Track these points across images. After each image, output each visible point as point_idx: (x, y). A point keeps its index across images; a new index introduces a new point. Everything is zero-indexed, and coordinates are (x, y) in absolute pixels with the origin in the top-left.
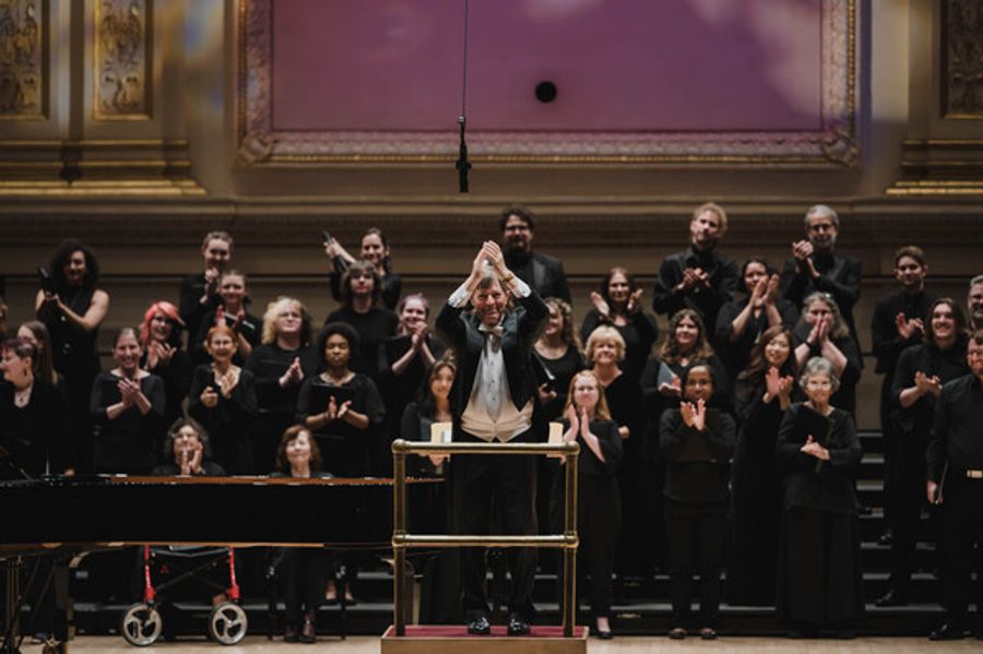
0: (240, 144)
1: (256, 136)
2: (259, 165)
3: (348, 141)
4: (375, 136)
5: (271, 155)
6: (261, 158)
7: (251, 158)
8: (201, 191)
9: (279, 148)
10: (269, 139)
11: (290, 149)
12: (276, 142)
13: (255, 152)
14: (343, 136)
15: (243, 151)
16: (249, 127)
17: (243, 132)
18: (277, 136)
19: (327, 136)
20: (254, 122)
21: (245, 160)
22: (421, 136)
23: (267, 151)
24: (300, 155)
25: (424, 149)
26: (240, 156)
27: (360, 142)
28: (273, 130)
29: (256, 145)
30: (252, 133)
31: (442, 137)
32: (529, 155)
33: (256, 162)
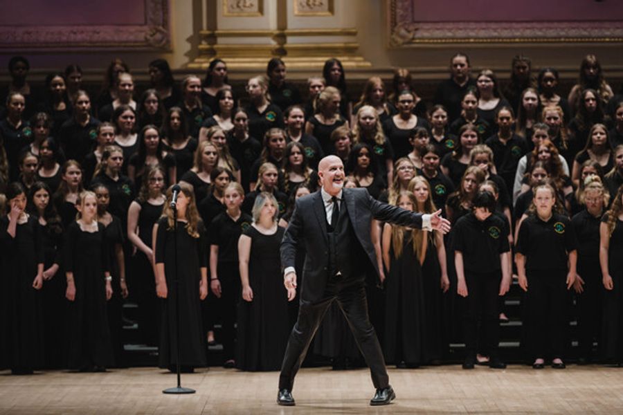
0: (393, 31)
1: (403, 26)
2: (405, 46)
3: (465, 29)
4: (484, 25)
5: (413, 39)
6: (407, 40)
7: (400, 41)
8: (368, 64)
9: (419, 34)
10: (411, 28)
11: (426, 34)
12: (416, 30)
13: (403, 37)
14: (462, 25)
15: (394, 36)
16: (398, 19)
17: (394, 23)
18: (417, 26)
19: (451, 26)
20: (402, 16)
21: (396, 42)
22: (514, 25)
23: (411, 36)
24: (433, 39)
25: (518, 34)
26: (393, 39)
27: (473, 29)
28: (414, 22)
29: (403, 32)
30: (400, 24)
31: (529, 25)
32: (589, 38)
33: (404, 43)
